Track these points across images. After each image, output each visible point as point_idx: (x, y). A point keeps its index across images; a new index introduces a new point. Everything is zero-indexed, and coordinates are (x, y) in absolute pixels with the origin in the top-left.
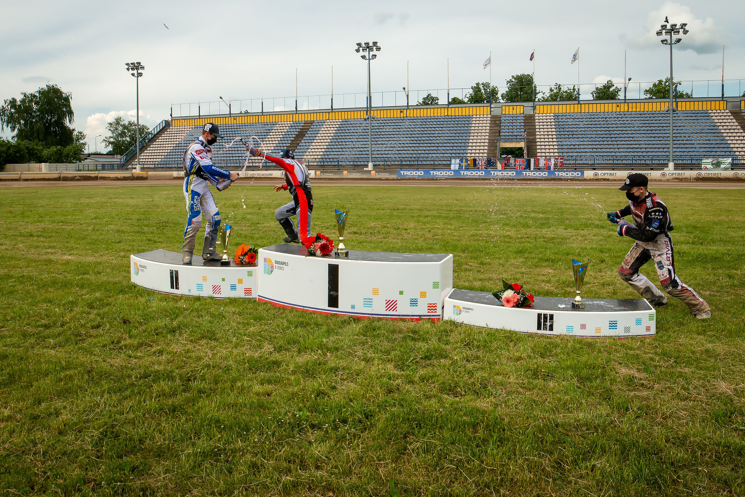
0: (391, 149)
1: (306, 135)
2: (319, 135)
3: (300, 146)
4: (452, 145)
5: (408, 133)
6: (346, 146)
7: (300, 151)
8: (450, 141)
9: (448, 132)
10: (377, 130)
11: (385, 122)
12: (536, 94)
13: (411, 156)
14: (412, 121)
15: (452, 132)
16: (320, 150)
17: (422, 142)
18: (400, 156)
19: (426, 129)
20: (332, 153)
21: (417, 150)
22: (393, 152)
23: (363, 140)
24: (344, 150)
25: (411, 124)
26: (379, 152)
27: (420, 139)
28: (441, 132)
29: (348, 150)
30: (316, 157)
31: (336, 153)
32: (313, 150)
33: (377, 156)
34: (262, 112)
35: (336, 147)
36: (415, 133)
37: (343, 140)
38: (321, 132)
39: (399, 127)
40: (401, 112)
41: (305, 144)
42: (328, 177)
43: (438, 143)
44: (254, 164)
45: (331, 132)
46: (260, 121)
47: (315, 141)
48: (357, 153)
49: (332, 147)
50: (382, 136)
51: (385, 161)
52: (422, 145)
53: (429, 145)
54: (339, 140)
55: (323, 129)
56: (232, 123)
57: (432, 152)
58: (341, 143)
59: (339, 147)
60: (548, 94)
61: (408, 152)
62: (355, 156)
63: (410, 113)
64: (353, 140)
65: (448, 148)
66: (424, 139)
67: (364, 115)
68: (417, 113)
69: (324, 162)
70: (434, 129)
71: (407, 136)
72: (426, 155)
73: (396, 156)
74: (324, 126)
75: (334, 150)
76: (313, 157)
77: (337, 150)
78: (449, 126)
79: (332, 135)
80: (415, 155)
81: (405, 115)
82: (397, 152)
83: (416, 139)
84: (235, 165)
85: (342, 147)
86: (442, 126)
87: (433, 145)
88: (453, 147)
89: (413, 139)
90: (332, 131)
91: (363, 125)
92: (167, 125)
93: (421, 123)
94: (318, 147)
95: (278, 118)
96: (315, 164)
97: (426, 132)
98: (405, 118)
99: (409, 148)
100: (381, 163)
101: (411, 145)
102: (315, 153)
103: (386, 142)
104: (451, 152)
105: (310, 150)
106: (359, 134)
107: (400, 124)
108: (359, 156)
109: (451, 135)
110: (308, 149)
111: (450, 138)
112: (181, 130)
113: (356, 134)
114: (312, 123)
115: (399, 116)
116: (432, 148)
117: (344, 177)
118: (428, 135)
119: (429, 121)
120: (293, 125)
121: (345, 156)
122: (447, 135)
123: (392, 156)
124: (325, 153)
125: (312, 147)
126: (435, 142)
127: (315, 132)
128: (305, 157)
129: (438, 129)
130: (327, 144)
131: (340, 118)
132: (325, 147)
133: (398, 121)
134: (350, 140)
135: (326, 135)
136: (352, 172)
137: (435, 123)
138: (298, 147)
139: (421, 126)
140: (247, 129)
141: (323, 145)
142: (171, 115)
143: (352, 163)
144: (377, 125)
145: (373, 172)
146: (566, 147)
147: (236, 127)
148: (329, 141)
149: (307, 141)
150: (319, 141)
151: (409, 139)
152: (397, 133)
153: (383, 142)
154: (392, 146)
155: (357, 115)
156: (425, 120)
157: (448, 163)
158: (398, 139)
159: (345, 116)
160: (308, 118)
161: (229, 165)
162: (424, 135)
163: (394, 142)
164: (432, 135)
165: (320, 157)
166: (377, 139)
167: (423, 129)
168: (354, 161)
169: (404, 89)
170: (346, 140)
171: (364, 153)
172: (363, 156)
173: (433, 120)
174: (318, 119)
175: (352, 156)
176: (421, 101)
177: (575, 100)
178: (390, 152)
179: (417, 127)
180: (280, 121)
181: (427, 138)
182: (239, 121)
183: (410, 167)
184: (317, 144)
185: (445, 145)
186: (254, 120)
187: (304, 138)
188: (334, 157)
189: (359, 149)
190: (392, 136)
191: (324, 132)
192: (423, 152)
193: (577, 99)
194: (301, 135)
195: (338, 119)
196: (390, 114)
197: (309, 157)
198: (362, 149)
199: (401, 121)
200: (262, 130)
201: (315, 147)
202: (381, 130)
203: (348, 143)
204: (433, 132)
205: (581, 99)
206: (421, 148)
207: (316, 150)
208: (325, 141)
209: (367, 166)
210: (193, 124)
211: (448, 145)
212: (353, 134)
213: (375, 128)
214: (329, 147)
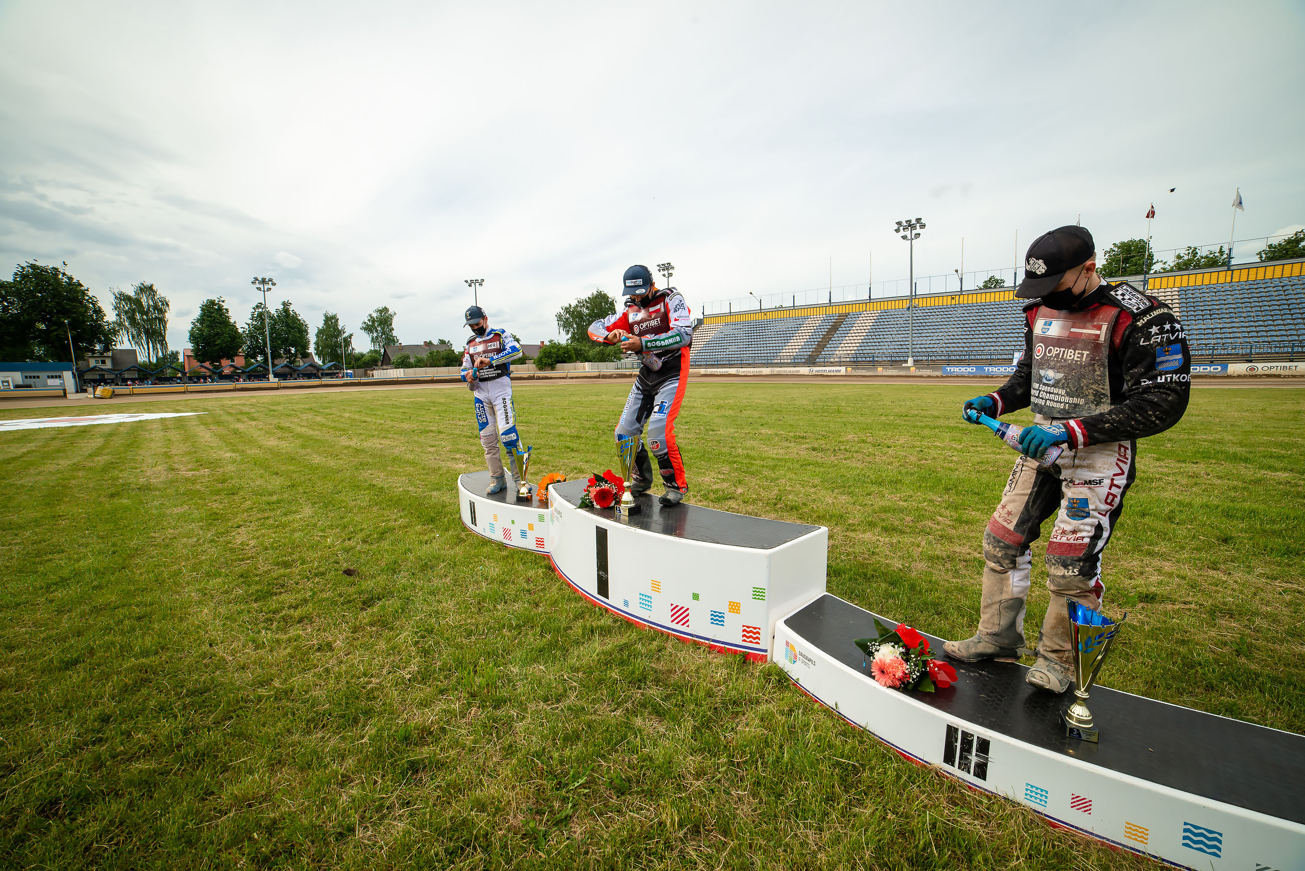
0: (938, 342)
1: (840, 329)
2: (854, 328)
3: (832, 341)
4: (1017, 335)
5: (960, 323)
6: (885, 340)
7: (832, 346)
8: (1014, 331)
9: (1012, 320)
10: (922, 321)
11: (931, 311)
12: (1151, 264)
13: (962, 349)
14: (965, 308)
15: (1018, 319)
16: (854, 345)
17: (978, 332)
18: (948, 349)
19: (983, 317)
20: (868, 348)
21: (970, 343)
22: (940, 345)
23: (904, 332)
24: (882, 344)
25: (964, 312)
26: (922, 346)
27: (974, 329)
28: (1002, 320)
29: (886, 343)
30: (849, 352)
31: (872, 348)
32: (846, 345)
33: (920, 350)
34: (794, 306)
35: (872, 341)
36: (969, 322)
37: (880, 333)
38: (856, 325)
39: (949, 316)
40: (953, 298)
41: (837, 339)
42: (861, 374)
43: (998, 334)
44: (782, 361)
45: (867, 324)
46: (791, 316)
47: (849, 335)
48: (896, 347)
49: (868, 341)
50: (927, 328)
51: (929, 356)
52: (977, 336)
53: (986, 336)
54: (876, 334)
55: (858, 322)
56: (763, 319)
57: (989, 344)
58: (878, 337)
59: (876, 340)
60: (1171, 262)
61: (959, 345)
62: (894, 351)
63: (964, 300)
64: (892, 333)
65: (1011, 339)
66: (980, 329)
67: (906, 304)
68: (972, 299)
69: (857, 358)
70: (993, 317)
71: (958, 326)
72: (982, 349)
73: (943, 349)
74: (861, 319)
75: (869, 344)
76: (845, 352)
77: (874, 344)
78: (1015, 312)
79: (869, 327)
80: (966, 349)
81: (957, 302)
82: (945, 345)
83: (970, 329)
84: (764, 362)
85: (880, 340)
86: (1005, 313)
87: (991, 336)
88: (1017, 337)
89: (965, 329)
90: (869, 323)
91: (906, 315)
92: (700, 322)
93: (977, 311)
94: (852, 341)
95: (809, 312)
96: (848, 359)
97: (982, 321)
98: (957, 306)
99: (960, 341)
100: (925, 358)
101: (962, 337)
102: (848, 348)
103: (932, 334)
104: (1014, 343)
105: (842, 345)
106: (900, 326)
107: (950, 313)
108: (898, 351)
109: (1016, 323)
110: (840, 344)
111: (1015, 327)
112: (712, 327)
113: (896, 326)
114: (847, 315)
115: (949, 303)
116: (990, 340)
117: (879, 374)
118: (986, 325)
119: (988, 307)
120: (826, 318)
121: (882, 351)
122: (1012, 324)
123: (938, 350)
124: (860, 348)
125: (845, 342)
126: (994, 332)
127: (850, 325)
128: (838, 352)
129: (999, 317)
130: (863, 338)
131: (879, 309)
132: (860, 341)
133: (949, 310)
134: (889, 333)
135: (861, 328)
136: (887, 368)
137: (996, 310)
138: (830, 342)
139: (977, 315)
140: (778, 324)
141: (858, 340)
142: (703, 314)
143: (889, 359)
144: (921, 314)
145: (913, 369)
146: (1195, 332)
147: (766, 322)
148: (865, 334)
149: (840, 336)
150: (853, 335)
151: (961, 329)
152: (946, 323)
153: (928, 335)
154: (939, 338)
155: (900, 305)
156: (982, 306)
157: (1010, 357)
158: (947, 330)
159: (884, 306)
160: (843, 310)
161: (757, 362)
162: (981, 325)
163: (942, 334)
164: (991, 324)
165: (853, 352)
166: (921, 331)
167: (979, 318)
168: (891, 357)
169: (957, 271)
170: (885, 333)
171: (904, 347)
172: (903, 350)
173: (993, 307)
174: (854, 311)
175: (890, 351)
176: (981, 285)
177: (1223, 264)
178: (936, 346)
179: (972, 315)
180: (812, 315)
181: (984, 328)
182: (769, 316)
183: (960, 362)
184: (851, 338)
185: (1007, 335)
186: (786, 314)
187: (838, 332)
188: (869, 352)
189: (898, 343)
190: (940, 327)
191: (860, 325)
192: (978, 344)
193: (1227, 264)
194: (834, 328)
195: (876, 310)
196: (939, 302)
197: (841, 352)
198: (902, 343)
199: (952, 309)
200: (792, 325)
201: (849, 342)
202: (926, 321)
203: (886, 336)
204: (993, 321)
205: (1233, 263)
206: (975, 340)
207: (850, 345)
208: (861, 334)
209: (906, 361)
210: (723, 322)
211: (1012, 335)
212: (892, 326)
213: (920, 318)
214: (864, 341)
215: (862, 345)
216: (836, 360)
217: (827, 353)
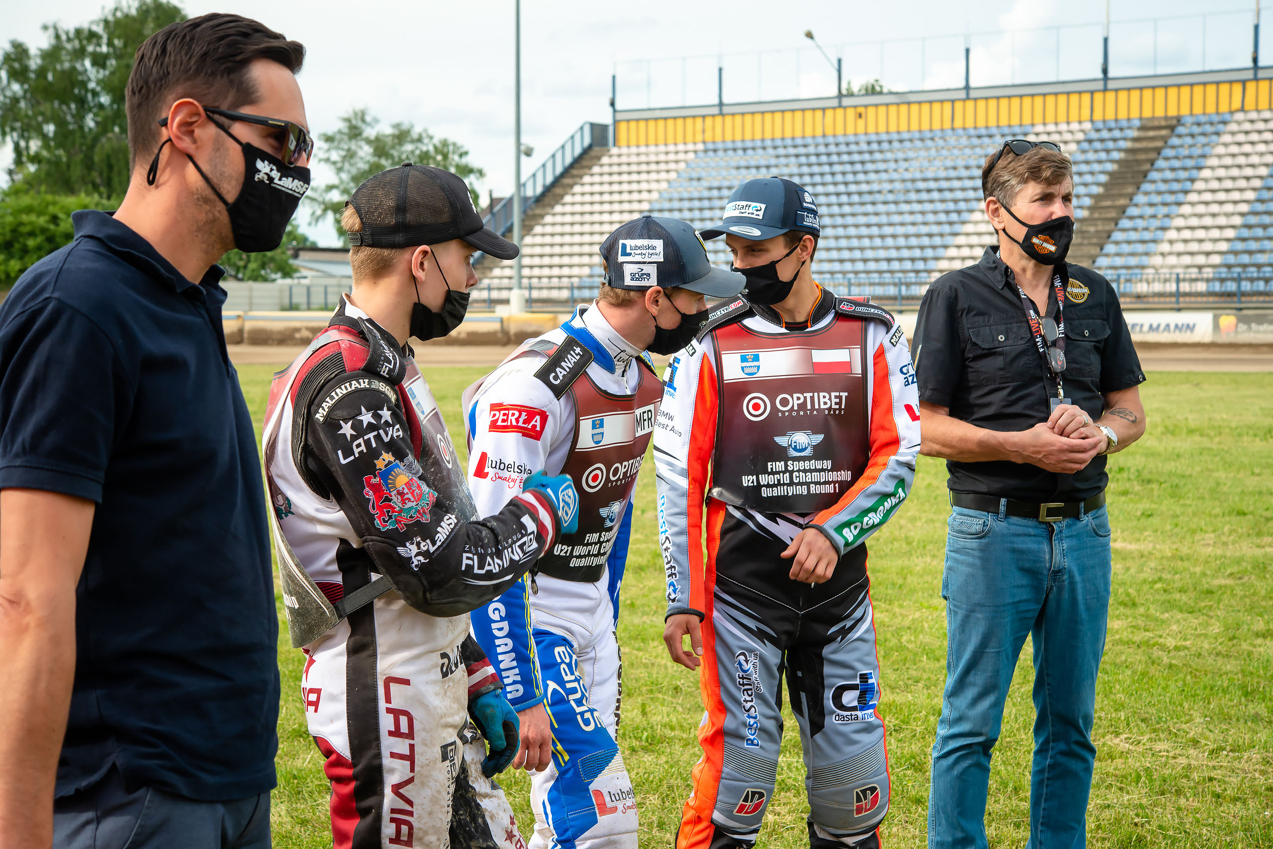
1: (1153, 175)
2: (1206, 173)
3: (1131, 218)
7: (1133, 236)
16: (1215, 233)
20: (1267, 244)
30: (1201, 260)
32: (1187, 234)
34: (967, 88)
38: (1213, 162)
41: (1149, 211)
45: (1255, 159)
46: (958, 123)
47: (1193, 197)
49: (1266, 220)
55: (1221, 150)
56: (850, 130)
69: (1238, 280)
74: (1227, 138)
76: (1187, 260)
79: (1264, 170)
90: (1262, 155)
94: (1208, 221)
96: (1205, 287)
102: (1194, 247)
110: (1164, 229)
112: (653, 158)
114: (1175, 126)
120: (1094, 135)
124: (1240, 246)
125: (1180, 222)
127: (1190, 163)
128: (1157, 260)
130: (1244, 208)
132: (1237, 221)
135: (1235, 172)
140: (911, 154)
141: (1228, 215)
142: (612, 104)
147: (864, 147)
149: (1157, 199)
150: (1208, 197)
160: (1155, 106)
165: (1216, 259)
174: (1198, 110)
180: (1038, 118)
182: (878, 122)
184: (1201, 209)
186: (940, 117)
187: (1147, 187)
191: (1228, 161)
194: (1131, 173)
197: (1172, 260)
201: (1194, 222)
207: (1201, 234)
208: (1236, 196)
210: (699, 137)
214: (1253, 220)
215: (1245, 233)
216: (1157, 287)
217: (1119, 261)
